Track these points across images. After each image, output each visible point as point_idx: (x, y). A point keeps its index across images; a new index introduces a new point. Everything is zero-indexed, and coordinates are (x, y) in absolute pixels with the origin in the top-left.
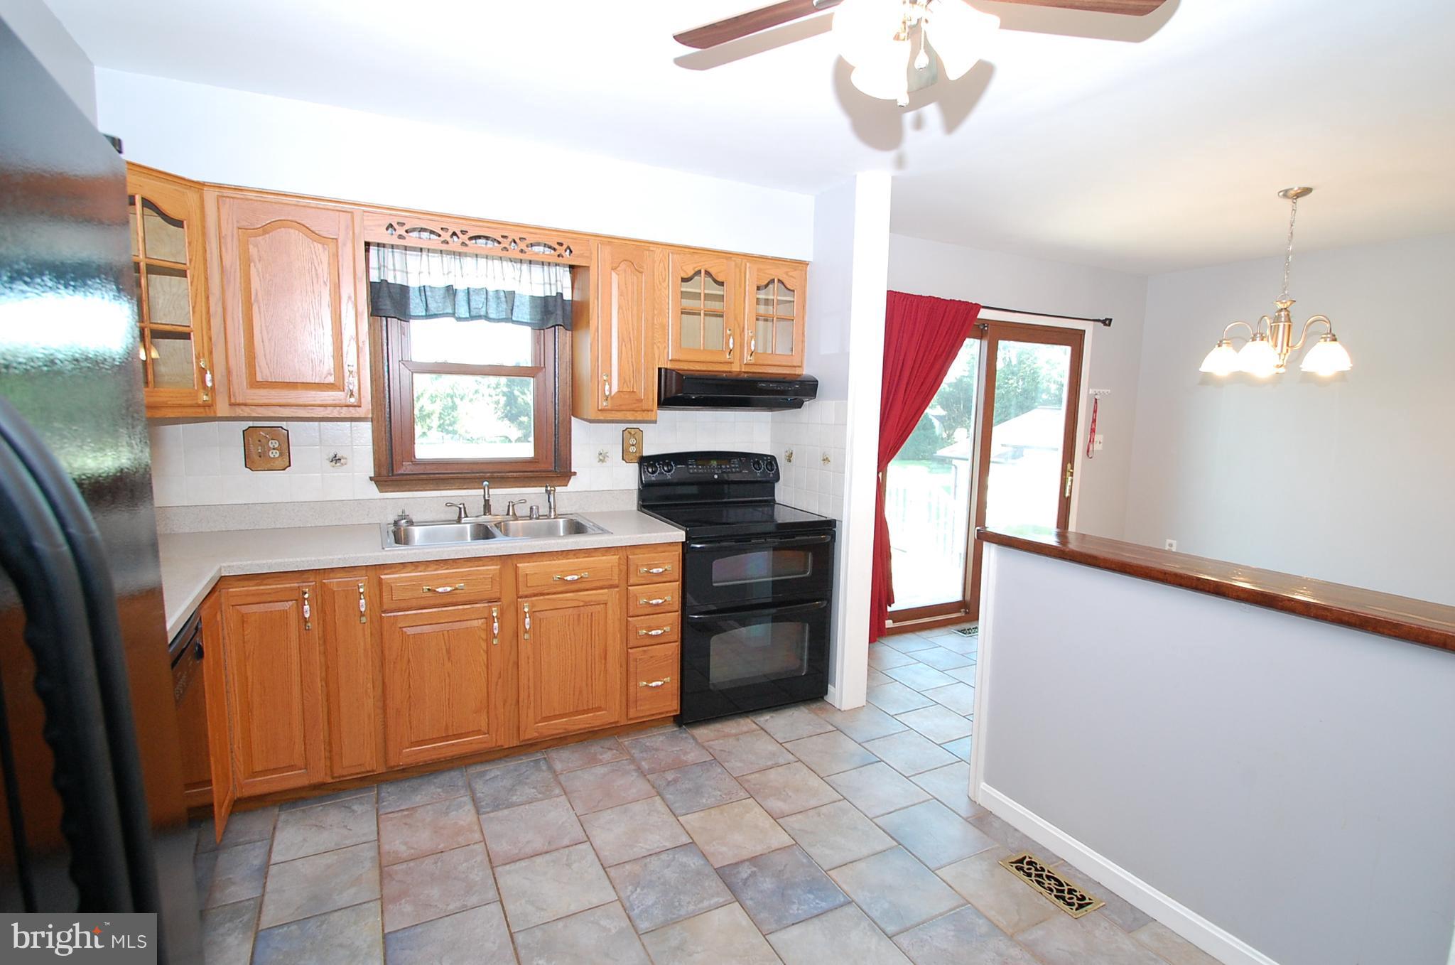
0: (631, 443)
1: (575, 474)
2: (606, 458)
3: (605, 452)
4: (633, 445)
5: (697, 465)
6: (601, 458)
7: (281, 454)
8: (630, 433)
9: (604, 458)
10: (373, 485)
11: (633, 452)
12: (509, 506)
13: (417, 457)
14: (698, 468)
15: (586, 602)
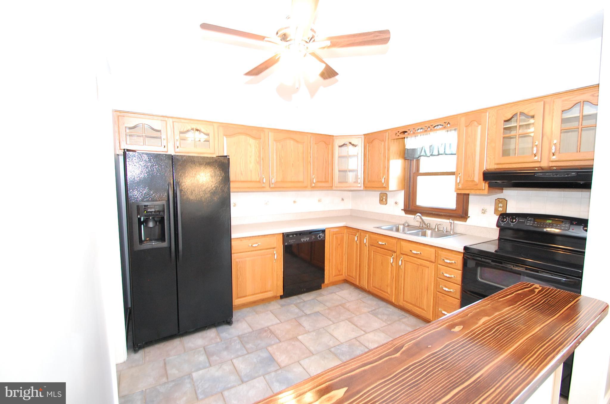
0: (500, 206)
1: (469, 217)
2: (486, 212)
3: (485, 209)
4: (500, 207)
5: (534, 221)
6: (483, 211)
7: (385, 200)
8: (499, 201)
9: (485, 212)
10: (403, 212)
11: (500, 211)
12: (436, 226)
13: (417, 204)
14: (534, 223)
15: (420, 264)
